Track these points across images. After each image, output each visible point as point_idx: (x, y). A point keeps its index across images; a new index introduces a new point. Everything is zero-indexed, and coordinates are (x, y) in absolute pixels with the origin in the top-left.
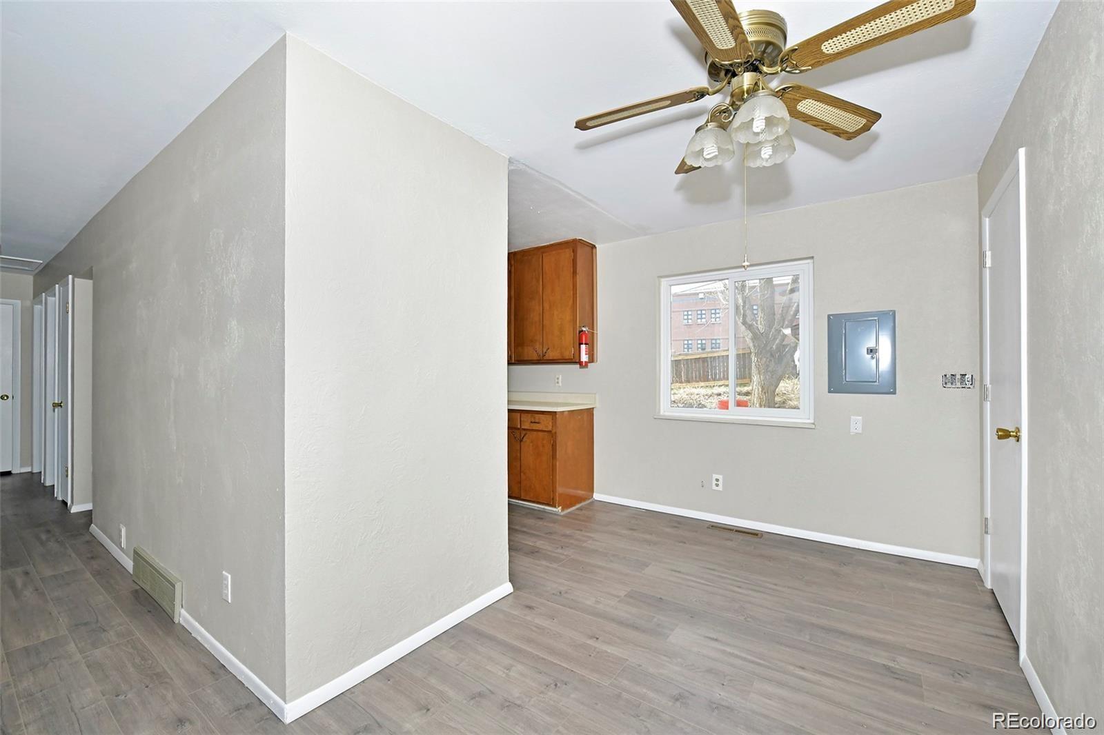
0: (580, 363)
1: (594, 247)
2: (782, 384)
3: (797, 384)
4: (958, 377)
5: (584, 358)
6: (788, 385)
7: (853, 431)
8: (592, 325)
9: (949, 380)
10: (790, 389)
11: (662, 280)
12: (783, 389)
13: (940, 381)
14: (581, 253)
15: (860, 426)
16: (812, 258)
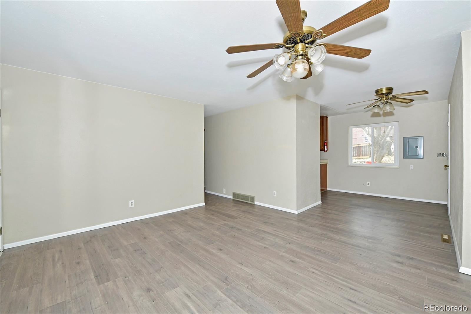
0: (325, 151)
1: (327, 117)
2: (384, 158)
3: (391, 158)
4: (442, 154)
5: (326, 149)
6: (387, 159)
7: (411, 168)
8: (327, 140)
9: (439, 155)
10: (388, 160)
11: (350, 127)
12: (385, 160)
13: (437, 155)
14: (325, 118)
15: (413, 167)
16: (398, 121)
